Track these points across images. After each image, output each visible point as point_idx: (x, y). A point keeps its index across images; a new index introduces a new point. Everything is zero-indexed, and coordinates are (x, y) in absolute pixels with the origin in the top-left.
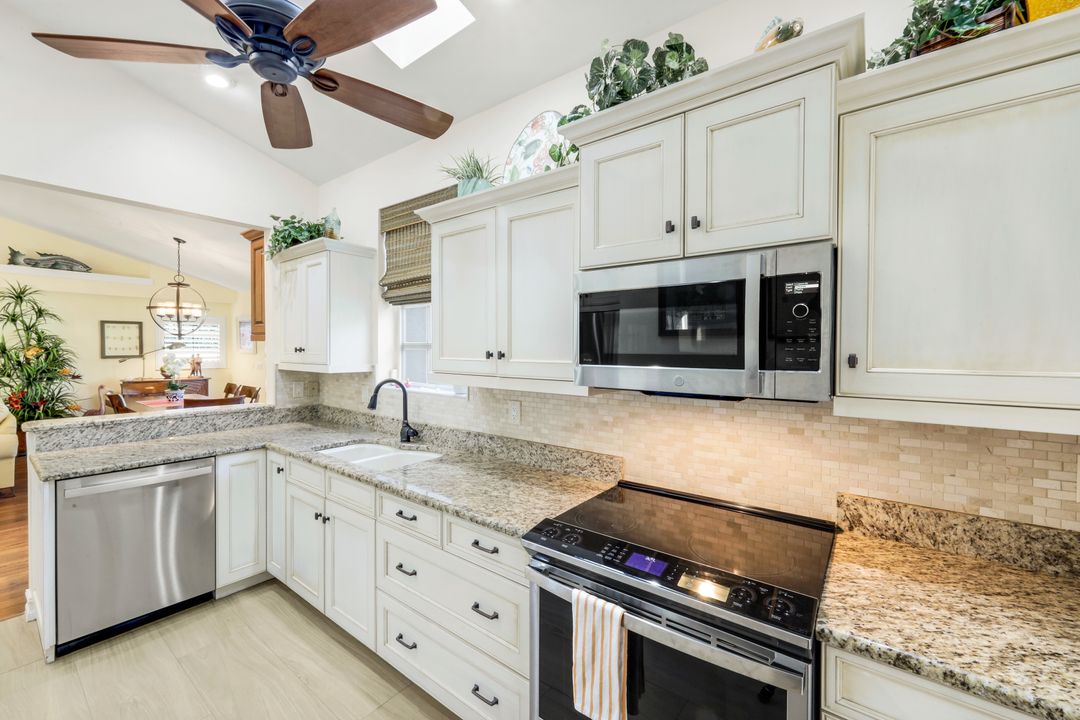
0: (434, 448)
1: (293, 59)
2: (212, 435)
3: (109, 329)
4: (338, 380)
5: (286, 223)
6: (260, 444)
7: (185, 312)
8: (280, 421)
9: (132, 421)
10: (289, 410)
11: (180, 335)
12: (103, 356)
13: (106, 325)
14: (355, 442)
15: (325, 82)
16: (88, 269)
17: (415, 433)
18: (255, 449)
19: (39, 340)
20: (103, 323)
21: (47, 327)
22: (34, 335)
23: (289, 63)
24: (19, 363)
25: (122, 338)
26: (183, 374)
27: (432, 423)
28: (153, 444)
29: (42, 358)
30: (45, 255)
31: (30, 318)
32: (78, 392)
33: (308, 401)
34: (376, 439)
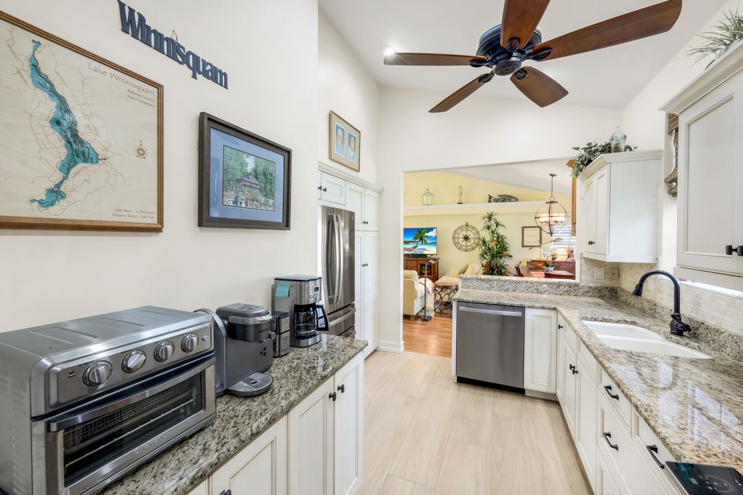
0: (707, 349)
1: (514, 54)
2: (535, 295)
3: (526, 231)
4: (631, 269)
5: (585, 149)
6: (553, 306)
7: (554, 219)
8: (583, 295)
9: (496, 280)
10: (590, 287)
11: (551, 233)
12: (523, 246)
13: (525, 229)
14: (626, 322)
15: (543, 53)
16: (517, 200)
17: (687, 328)
18: (549, 309)
19: (497, 237)
20: (523, 228)
21: (501, 231)
22: (495, 235)
23: (513, 59)
24: (490, 248)
25: (532, 236)
26: (562, 257)
27: (711, 322)
28: (503, 294)
29: (498, 247)
30: (501, 196)
31: (493, 227)
32: (510, 264)
33: (608, 284)
34: (647, 325)
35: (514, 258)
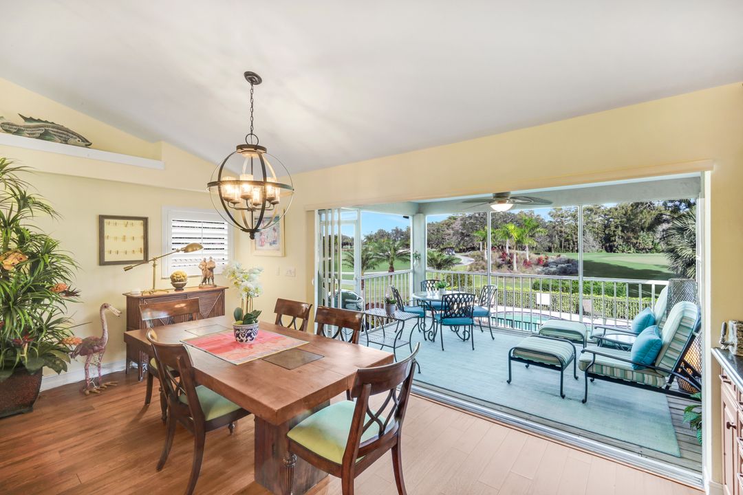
3: (109, 226)
12: (102, 262)
13: (106, 221)
16: (87, 144)
19: (22, 241)
20: (102, 218)
21: (33, 222)
22: (14, 235)
25: (124, 238)
26: (194, 283)
29: (26, 268)
30: (31, 120)
31: (9, 208)
32: (74, 316)
35: (82, 295)
